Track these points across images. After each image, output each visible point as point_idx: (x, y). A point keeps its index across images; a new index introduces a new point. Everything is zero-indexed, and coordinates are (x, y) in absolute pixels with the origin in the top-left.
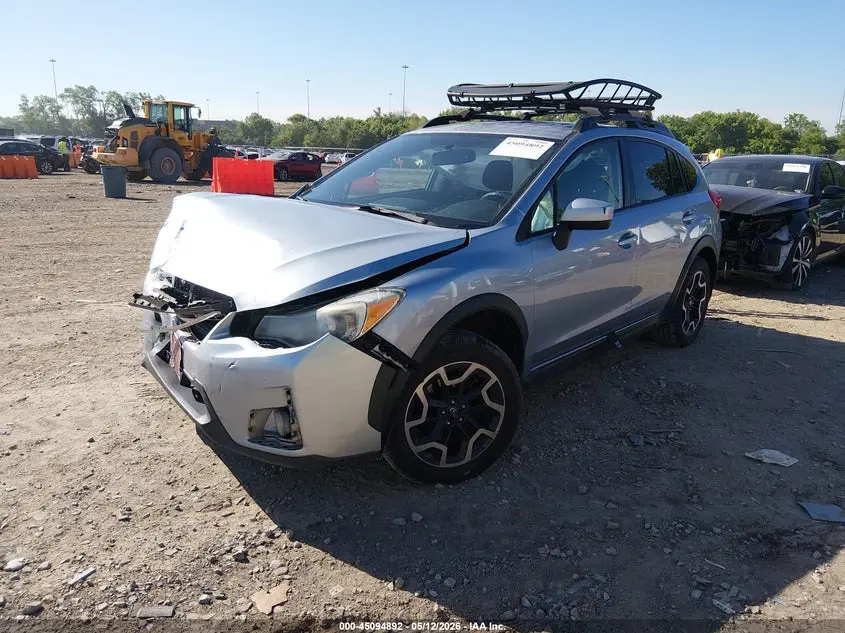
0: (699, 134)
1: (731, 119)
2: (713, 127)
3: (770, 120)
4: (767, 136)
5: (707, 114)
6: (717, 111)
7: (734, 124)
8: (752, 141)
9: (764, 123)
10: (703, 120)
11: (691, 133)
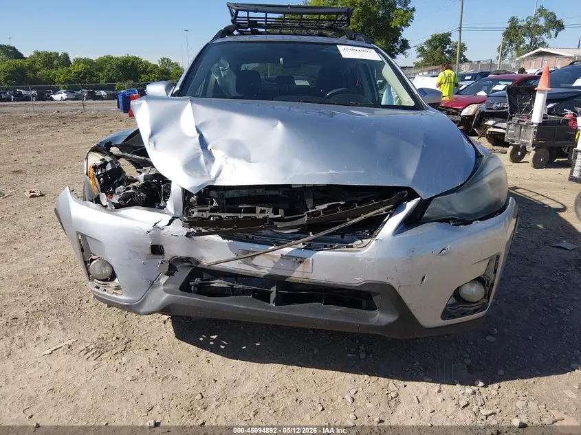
0: (106, 70)
1: (126, 61)
2: (115, 67)
3: (150, 62)
4: (151, 72)
5: (108, 57)
6: (115, 56)
7: (128, 64)
8: (142, 76)
9: (147, 64)
10: (106, 61)
11: (101, 70)
